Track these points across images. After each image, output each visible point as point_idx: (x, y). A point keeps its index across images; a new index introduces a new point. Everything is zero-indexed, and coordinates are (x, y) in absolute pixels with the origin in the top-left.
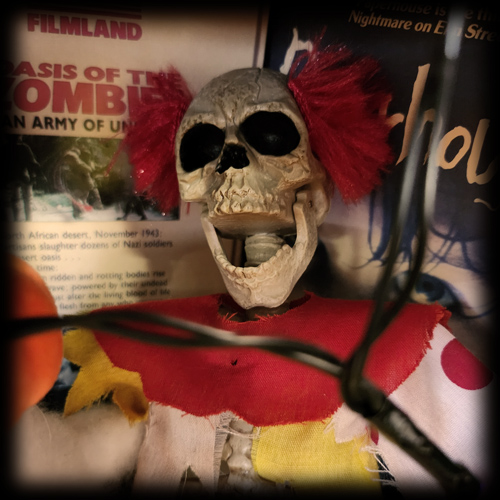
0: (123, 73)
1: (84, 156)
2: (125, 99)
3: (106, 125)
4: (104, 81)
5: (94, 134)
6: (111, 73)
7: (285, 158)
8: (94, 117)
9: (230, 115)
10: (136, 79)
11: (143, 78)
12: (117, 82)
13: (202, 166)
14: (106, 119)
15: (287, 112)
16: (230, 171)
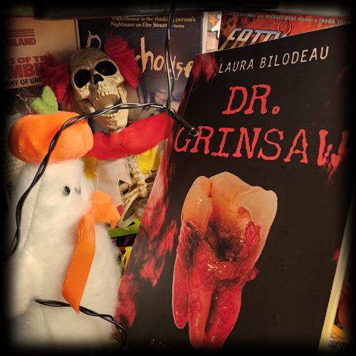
0: (32, 58)
1: (22, 95)
2: (34, 69)
3: (29, 80)
4: (25, 63)
5: (25, 85)
6: (28, 59)
7: (114, 75)
8: (24, 78)
9: (91, 65)
10: (37, 60)
11: (39, 59)
12: (30, 62)
13: (85, 84)
14: (28, 78)
15: (110, 60)
16: (99, 83)
